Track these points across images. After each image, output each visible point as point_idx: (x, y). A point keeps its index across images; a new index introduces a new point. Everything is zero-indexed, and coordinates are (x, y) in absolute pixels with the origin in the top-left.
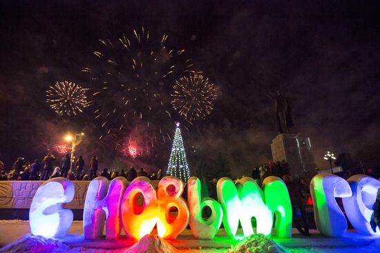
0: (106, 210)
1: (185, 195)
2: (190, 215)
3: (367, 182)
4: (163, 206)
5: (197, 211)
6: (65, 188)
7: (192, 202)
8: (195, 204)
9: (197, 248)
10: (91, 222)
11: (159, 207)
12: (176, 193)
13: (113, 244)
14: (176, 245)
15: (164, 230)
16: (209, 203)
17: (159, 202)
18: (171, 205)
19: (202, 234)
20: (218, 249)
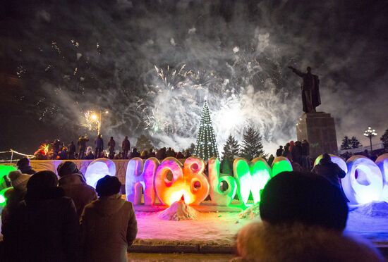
0: (143, 183)
1: (206, 172)
2: (210, 188)
3: (362, 161)
4: (188, 181)
5: (216, 184)
6: (109, 166)
7: (211, 177)
8: (214, 179)
9: (215, 212)
10: (132, 192)
11: (185, 181)
12: (199, 170)
13: (150, 208)
14: (200, 209)
15: (190, 199)
16: (226, 178)
17: (185, 178)
18: (194, 179)
19: (219, 202)
20: (231, 212)
